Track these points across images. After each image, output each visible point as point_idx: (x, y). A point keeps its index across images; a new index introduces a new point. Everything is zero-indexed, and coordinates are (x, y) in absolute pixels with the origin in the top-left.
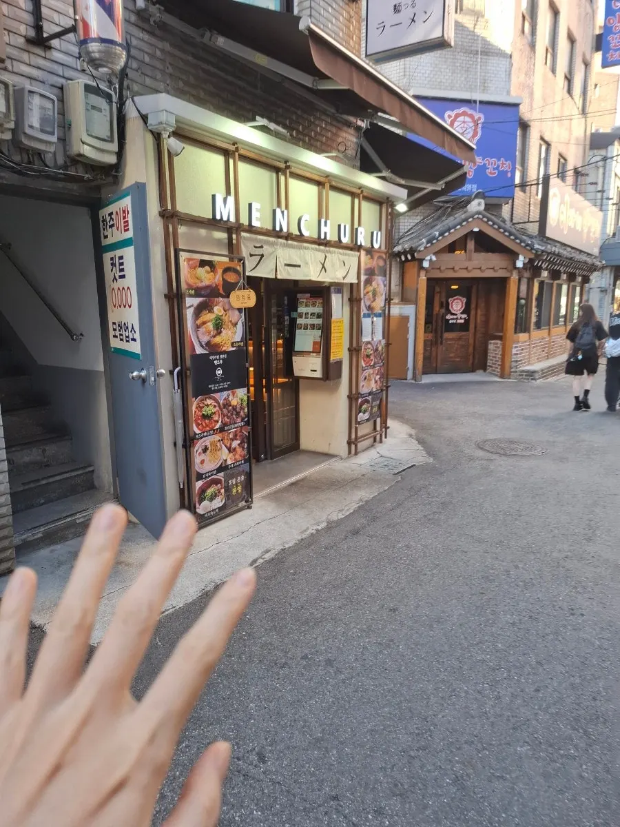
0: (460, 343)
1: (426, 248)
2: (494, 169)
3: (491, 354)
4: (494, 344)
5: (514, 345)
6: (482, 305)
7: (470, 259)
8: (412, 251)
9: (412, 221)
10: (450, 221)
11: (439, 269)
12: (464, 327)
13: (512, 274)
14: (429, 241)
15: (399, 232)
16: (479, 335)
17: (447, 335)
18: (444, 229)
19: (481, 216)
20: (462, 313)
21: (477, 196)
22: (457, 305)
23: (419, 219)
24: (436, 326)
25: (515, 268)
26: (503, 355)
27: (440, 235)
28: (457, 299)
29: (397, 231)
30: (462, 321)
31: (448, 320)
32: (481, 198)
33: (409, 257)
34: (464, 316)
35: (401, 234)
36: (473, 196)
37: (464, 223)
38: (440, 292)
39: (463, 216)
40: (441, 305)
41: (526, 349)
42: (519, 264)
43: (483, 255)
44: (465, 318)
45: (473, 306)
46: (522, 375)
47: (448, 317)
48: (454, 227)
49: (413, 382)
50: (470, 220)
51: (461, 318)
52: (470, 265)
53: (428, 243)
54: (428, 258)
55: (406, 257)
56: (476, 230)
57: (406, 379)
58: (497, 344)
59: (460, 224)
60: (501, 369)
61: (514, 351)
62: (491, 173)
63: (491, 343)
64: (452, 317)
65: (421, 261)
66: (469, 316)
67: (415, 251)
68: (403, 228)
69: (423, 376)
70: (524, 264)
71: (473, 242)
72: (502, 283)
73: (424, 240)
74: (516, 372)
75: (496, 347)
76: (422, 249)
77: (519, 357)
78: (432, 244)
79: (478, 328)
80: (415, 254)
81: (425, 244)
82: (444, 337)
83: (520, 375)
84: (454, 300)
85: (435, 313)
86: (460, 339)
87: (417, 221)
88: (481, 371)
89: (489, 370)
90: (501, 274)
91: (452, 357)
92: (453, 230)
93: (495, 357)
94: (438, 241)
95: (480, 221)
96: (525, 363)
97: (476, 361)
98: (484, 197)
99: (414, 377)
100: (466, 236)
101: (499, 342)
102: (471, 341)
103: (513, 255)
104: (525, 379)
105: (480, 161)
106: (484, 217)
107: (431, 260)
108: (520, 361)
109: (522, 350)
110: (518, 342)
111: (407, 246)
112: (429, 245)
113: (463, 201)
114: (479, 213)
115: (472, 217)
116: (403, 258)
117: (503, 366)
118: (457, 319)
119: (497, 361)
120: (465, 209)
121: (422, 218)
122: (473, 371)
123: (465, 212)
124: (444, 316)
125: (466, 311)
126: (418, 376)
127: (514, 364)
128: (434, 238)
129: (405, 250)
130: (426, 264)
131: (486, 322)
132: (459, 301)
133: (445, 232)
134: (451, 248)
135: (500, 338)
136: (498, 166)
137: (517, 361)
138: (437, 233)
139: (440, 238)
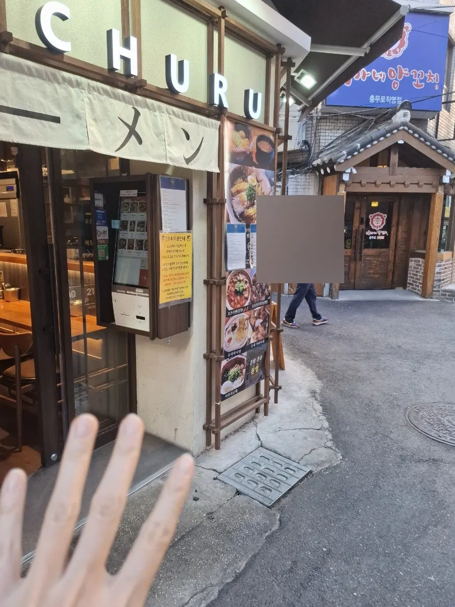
0: (380, 259)
1: (346, 160)
2: (421, 81)
3: (411, 272)
4: (415, 261)
5: (437, 264)
6: (403, 222)
7: (393, 174)
8: (331, 163)
9: (332, 134)
10: (373, 133)
11: (360, 183)
12: (385, 243)
13: (437, 190)
14: (350, 153)
15: (319, 146)
16: (399, 252)
17: (366, 251)
18: (366, 140)
19: (406, 128)
20: (382, 230)
21: (403, 106)
22: (378, 222)
23: (340, 133)
24: (355, 242)
25: (441, 183)
26: (425, 273)
27: (362, 147)
28: (378, 215)
29: (317, 145)
30: (383, 238)
31: (368, 236)
32: (408, 109)
33: (328, 170)
34: (384, 233)
35: (321, 148)
36: (399, 107)
37: (388, 135)
38: (360, 208)
39: (387, 128)
40: (361, 222)
41: (449, 268)
42: (446, 179)
43: (407, 169)
44: (385, 235)
45: (394, 222)
46: (445, 295)
47: (368, 233)
48: (377, 139)
49: (330, 299)
50: (395, 131)
51: (381, 235)
52: (393, 179)
53: (348, 154)
54: (349, 171)
55: (325, 171)
56: (401, 142)
57: (323, 296)
58: (419, 261)
59: (384, 135)
60: (422, 287)
61: (437, 269)
62: (417, 85)
63: (412, 261)
64: (372, 233)
65: (341, 174)
66: (389, 232)
67: (335, 163)
68: (324, 141)
69: (340, 292)
70: (450, 179)
71: (397, 156)
72: (427, 199)
73: (344, 152)
74: (439, 291)
75: (417, 265)
76: (342, 161)
77: (442, 276)
78: (353, 156)
79: (399, 245)
80: (335, 167)
81: (345, 156)
82: (363, 254)
83: (442, 295)
84: (375, 216)
85: (354, 229)
86: (379, 255)
87: (338, 135)
88: (401, 289)
89: (410, 287)
90: (426, 189)
91: (369, 274)
92: (375, 142)
93: (417, 275)
94: (359, 152)
95: (406, 134)
96: (447, 282)
97: (396, 278)
98: (410, 109)
99: (331, 294)
100: (389, 150)
101: (421, 260)
102: (391, 258)
103: (441, 170)
104: (448, 299)
105: (406, 72)
106: (409, 128)
107: (351, 173)
108: (444, 280)
109: (446, 268)
110: (442, 260)
111: (326, 159)
112: (350, 157)
113: (387, 113)
114: (404, 124)
115: (397, 128)
116: (322, 172)
117: (424, 284)
118: (377, 235)
119: (419, 279)
120: (389, 121)
121: (343, 132)
122: (393, 288)
123: (389, 124)
124: (363, 232)
125: (387, 227)
126: (335, 293)
127: (436, 283)
128: (355, 150)
129: (324, 162)
130: (346, 177)
131: (407, 240)
132: (379, 217)
133: (368, 144)
134: (374, 161)
135: (423, 256)
136: (426, 78)
137: (440, 280)
138: (359, 145)
139: (362, 150)
